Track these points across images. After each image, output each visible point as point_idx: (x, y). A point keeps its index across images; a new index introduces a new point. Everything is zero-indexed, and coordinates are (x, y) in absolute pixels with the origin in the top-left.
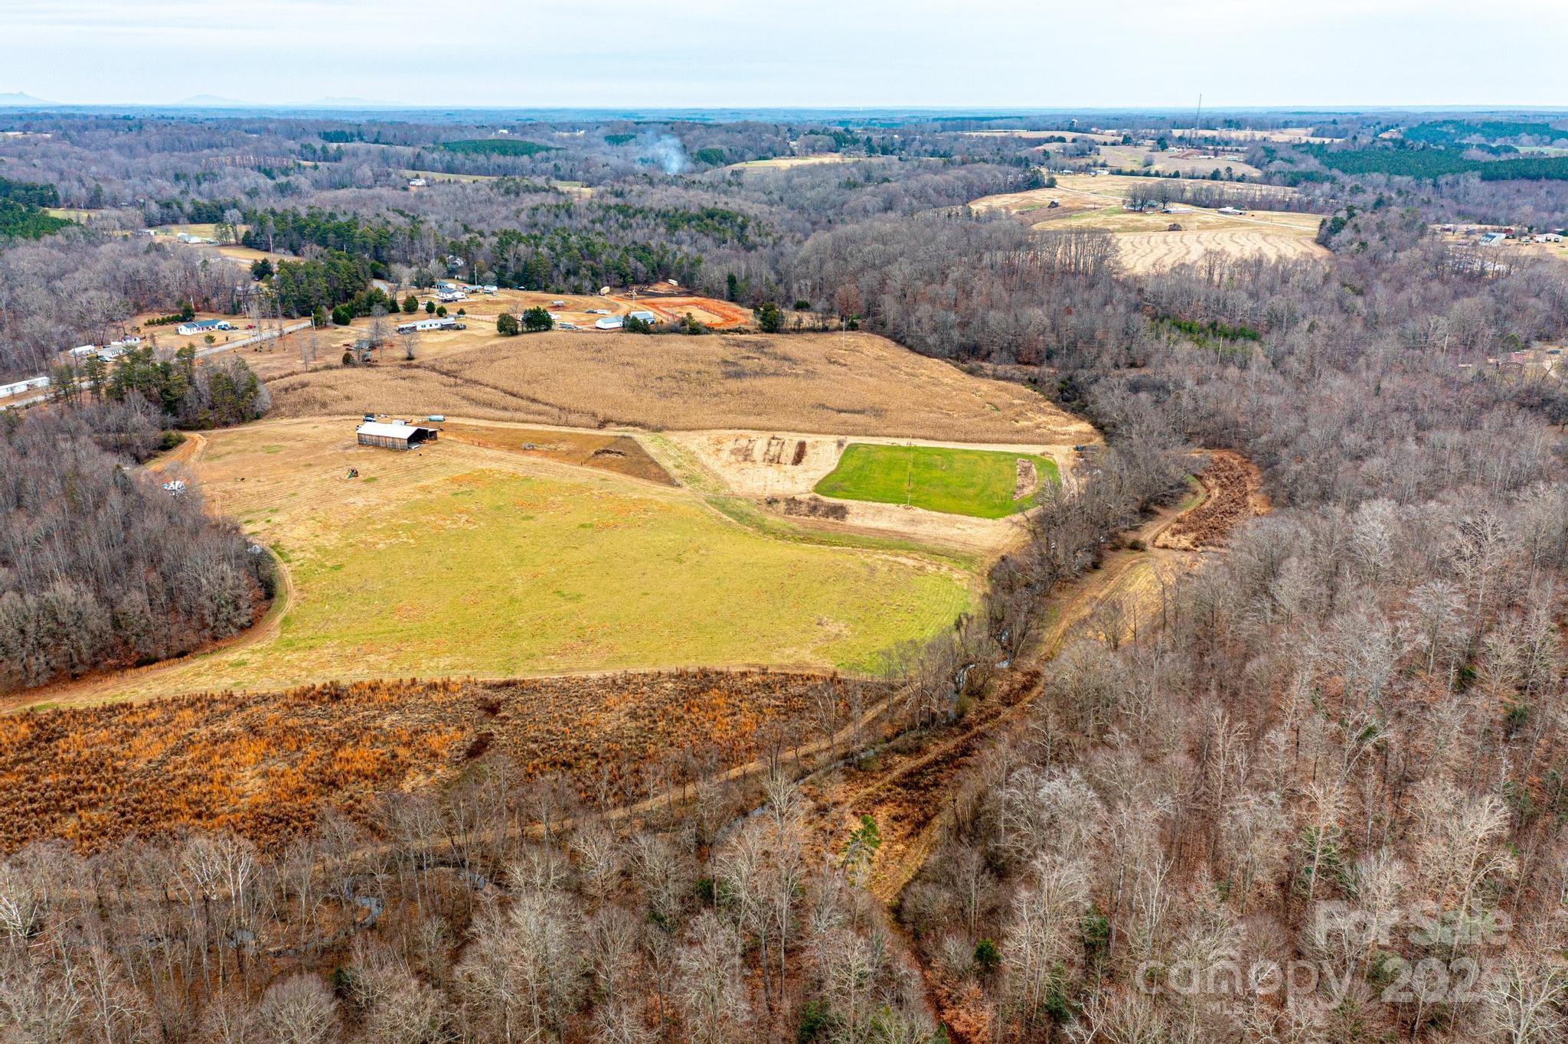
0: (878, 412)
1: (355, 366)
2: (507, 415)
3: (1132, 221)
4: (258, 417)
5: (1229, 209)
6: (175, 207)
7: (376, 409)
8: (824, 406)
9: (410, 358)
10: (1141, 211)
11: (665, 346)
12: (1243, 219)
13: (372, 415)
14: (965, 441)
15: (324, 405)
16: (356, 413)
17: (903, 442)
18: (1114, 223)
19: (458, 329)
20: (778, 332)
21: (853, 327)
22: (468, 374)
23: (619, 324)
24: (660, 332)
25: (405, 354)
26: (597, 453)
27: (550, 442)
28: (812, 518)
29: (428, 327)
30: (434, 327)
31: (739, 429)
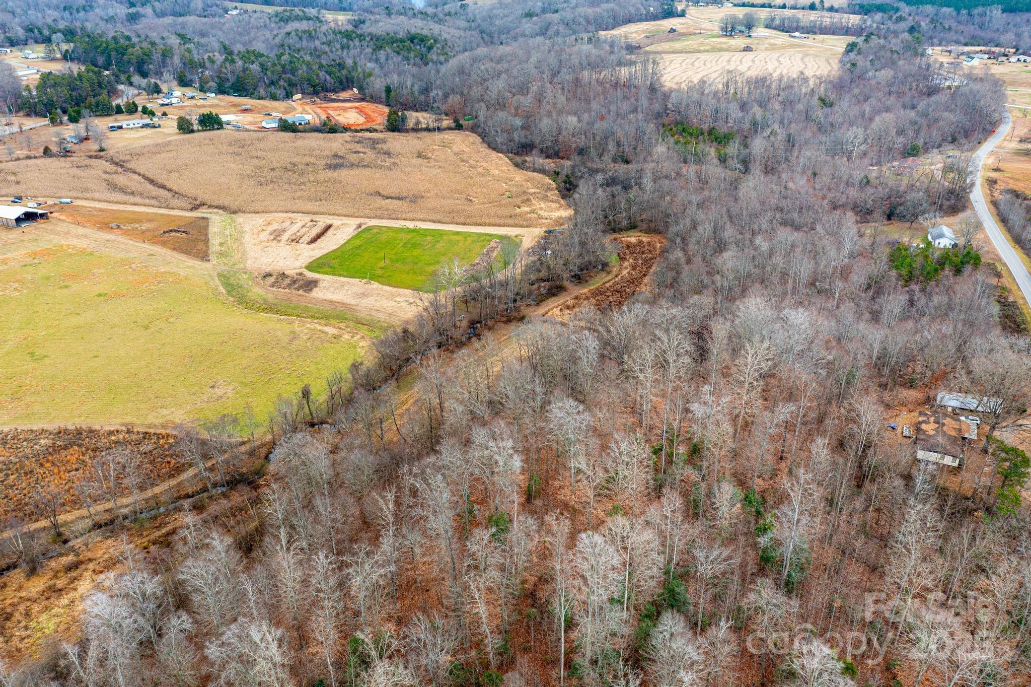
0: (415, 199)
1: (49, 156)
2: (132, 199)
3: (720, 43)
5: (797, 34)
6: (36, 31)
8: (379, 194)
9: (101, 150)
10: (731, 35)
11: (300, 143)
12: (805, 42)
13: (20, 198)
14: (464, 224)
16: (11, 196)
17: (411, 225)
18: (707, 44)
19: (154, 127)
20: (399, 131)
21: (459, 127)
22: (129, 165)
23: (276, 125)
24: (305, 131)
25: (97, 147)
26: (164, 232)
27: (139, 221)
28: (287, 290)
29: (132, 126)
30: (137, 125)
31: (293, 212)
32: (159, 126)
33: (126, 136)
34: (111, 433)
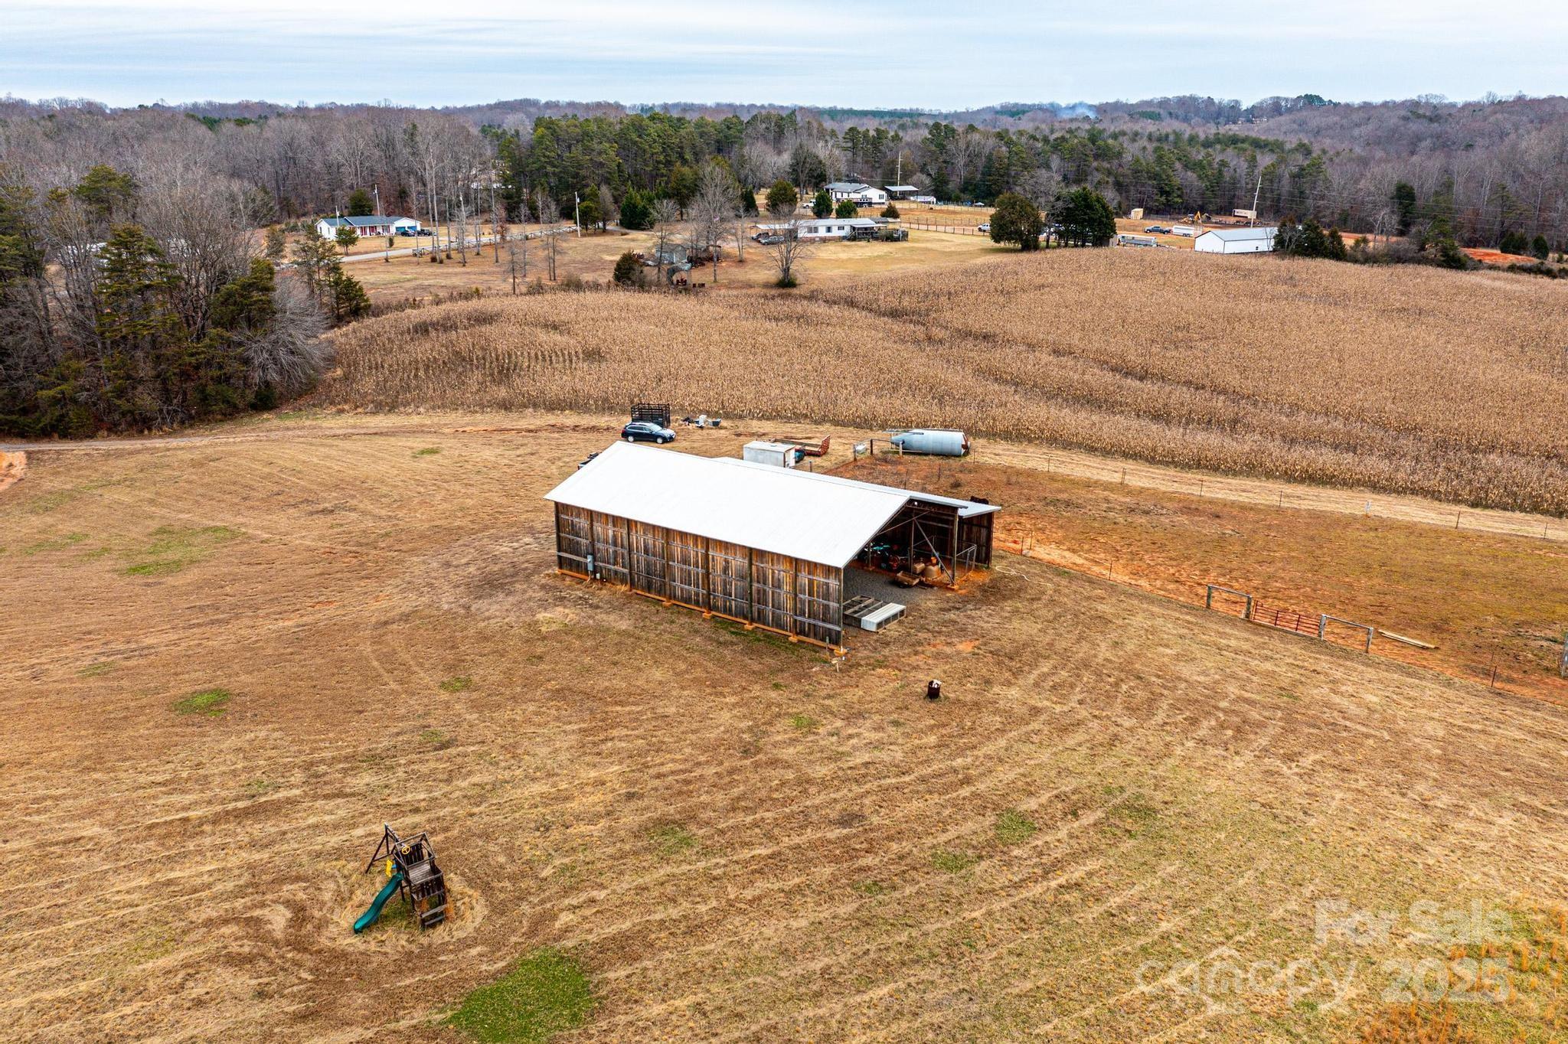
1: (643, 286)
4: (265, 401)
7: (680, 394)
9: (786, 283)
13: (661, 416)
15: (504, 371)
16: (607, 406)
19: (889, 238)
25: (773, 274)
29: (822, 233)
30: (836, 233)
32: (905, 238)
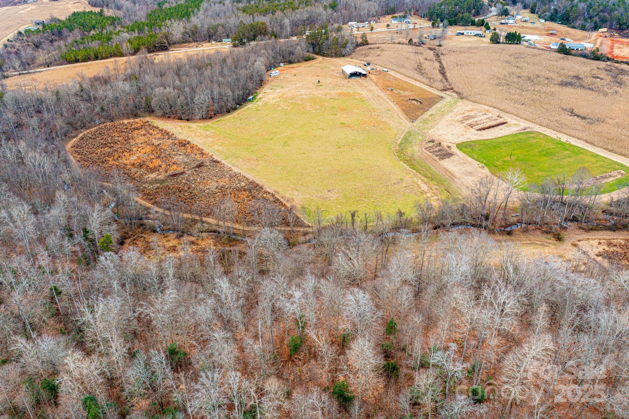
0: (595, 121)
2: (418, 76)
8: (572, 111)
9: (439, 46)
17: (565, 139)
19: (481, 37)
22: (441, 57)
23: (556, 47)
24: (574, 55)
26: (409, 100)
27: (406, 90)
28: (431, 154)
29: (469, 34)
30: (472, 34)
31: (494, 108)
32: (484, 37)
33: (461, 40)
34: (266, 192)
